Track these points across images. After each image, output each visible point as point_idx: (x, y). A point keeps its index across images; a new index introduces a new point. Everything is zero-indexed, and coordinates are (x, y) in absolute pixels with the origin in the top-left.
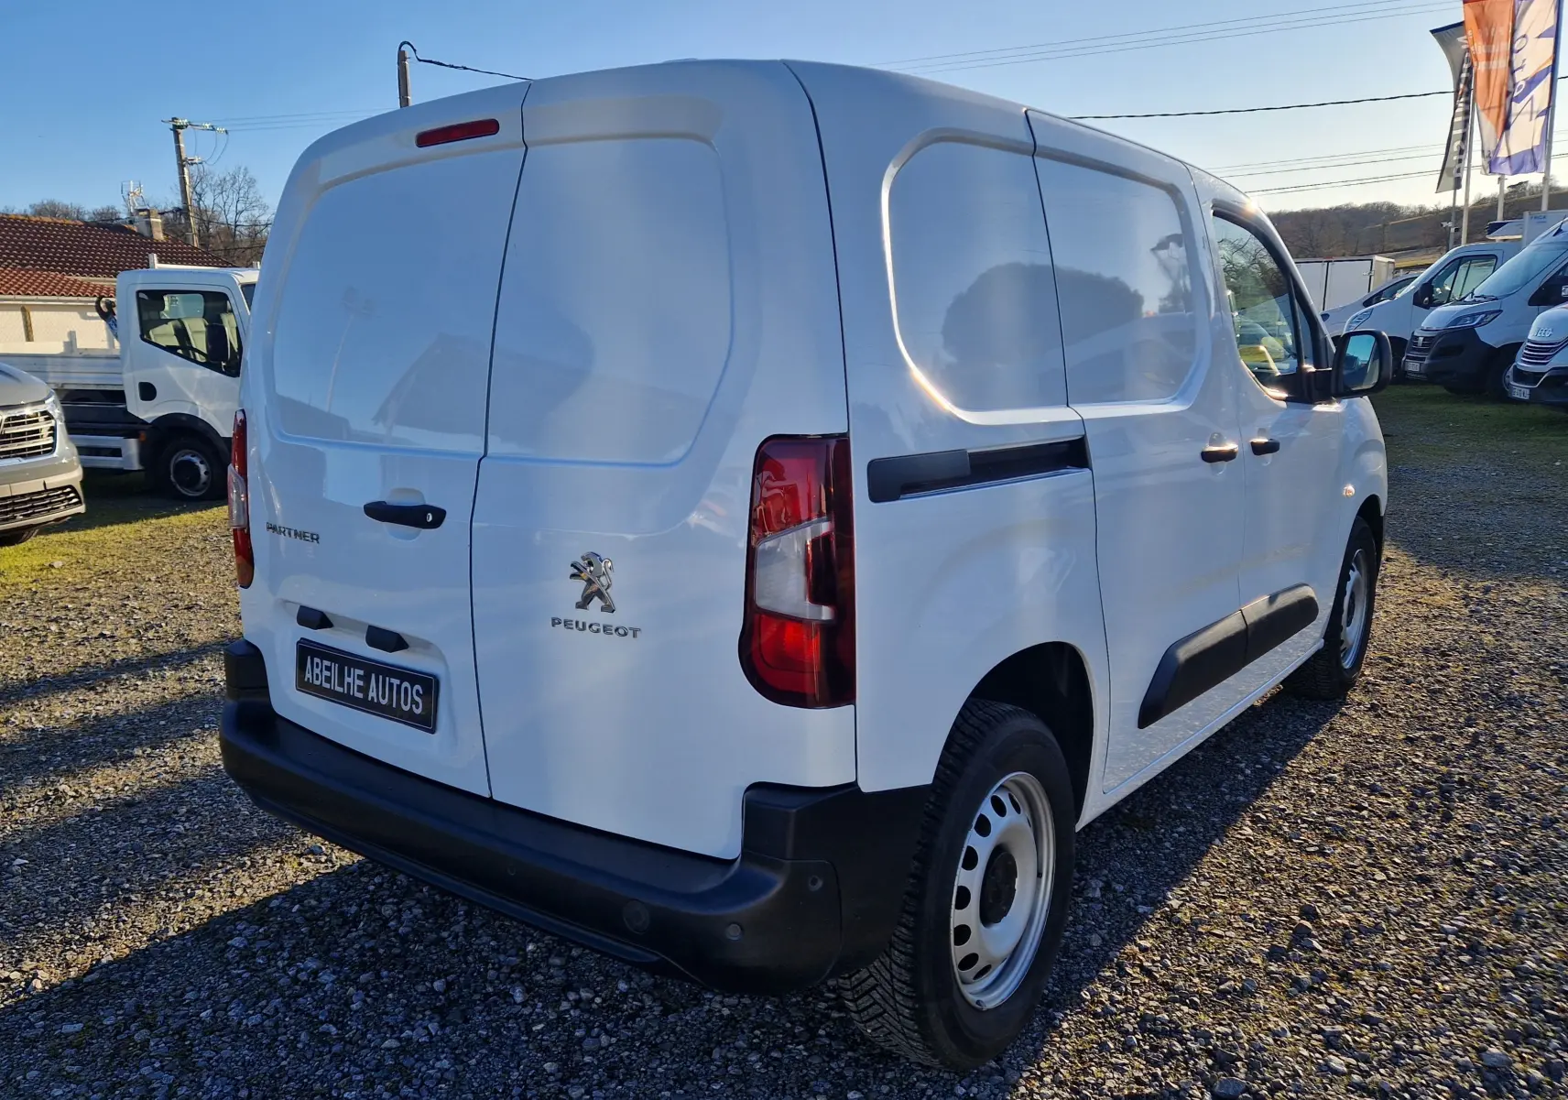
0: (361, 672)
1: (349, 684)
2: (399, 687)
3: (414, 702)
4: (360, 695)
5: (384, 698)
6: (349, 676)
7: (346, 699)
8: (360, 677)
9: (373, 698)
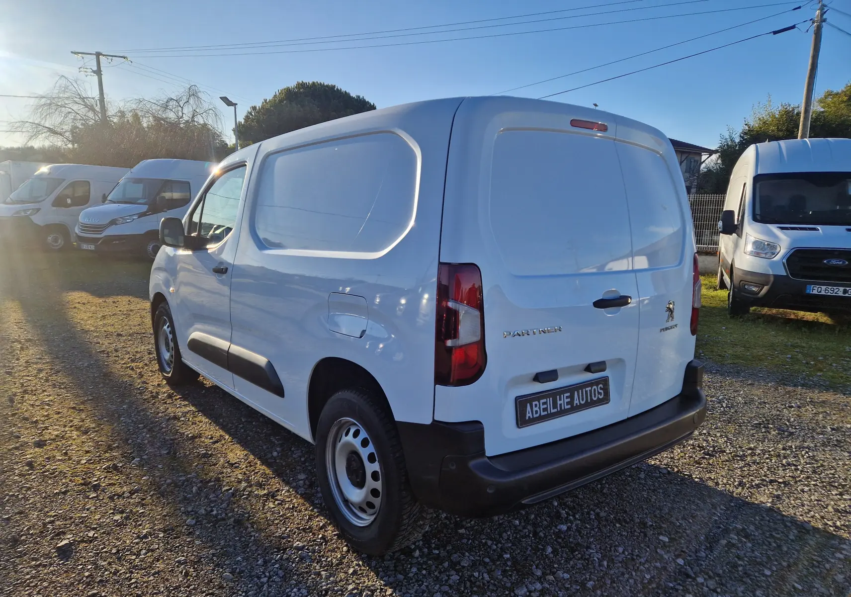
0: (568, 394)
1: (561, 405)
2: (591, 391)
3: (599, 393)
4: (569, 406)
5: (583, 400)
6: (560, 400)
7: (562, 413)
8: (567, 397)
9: (577, 404)
